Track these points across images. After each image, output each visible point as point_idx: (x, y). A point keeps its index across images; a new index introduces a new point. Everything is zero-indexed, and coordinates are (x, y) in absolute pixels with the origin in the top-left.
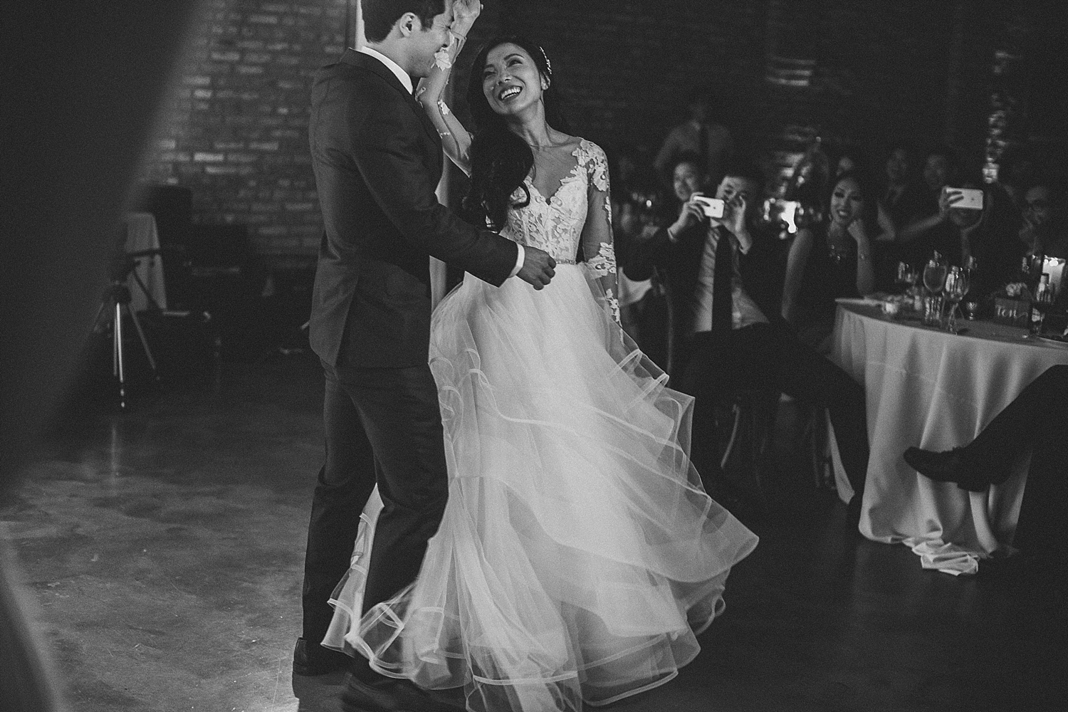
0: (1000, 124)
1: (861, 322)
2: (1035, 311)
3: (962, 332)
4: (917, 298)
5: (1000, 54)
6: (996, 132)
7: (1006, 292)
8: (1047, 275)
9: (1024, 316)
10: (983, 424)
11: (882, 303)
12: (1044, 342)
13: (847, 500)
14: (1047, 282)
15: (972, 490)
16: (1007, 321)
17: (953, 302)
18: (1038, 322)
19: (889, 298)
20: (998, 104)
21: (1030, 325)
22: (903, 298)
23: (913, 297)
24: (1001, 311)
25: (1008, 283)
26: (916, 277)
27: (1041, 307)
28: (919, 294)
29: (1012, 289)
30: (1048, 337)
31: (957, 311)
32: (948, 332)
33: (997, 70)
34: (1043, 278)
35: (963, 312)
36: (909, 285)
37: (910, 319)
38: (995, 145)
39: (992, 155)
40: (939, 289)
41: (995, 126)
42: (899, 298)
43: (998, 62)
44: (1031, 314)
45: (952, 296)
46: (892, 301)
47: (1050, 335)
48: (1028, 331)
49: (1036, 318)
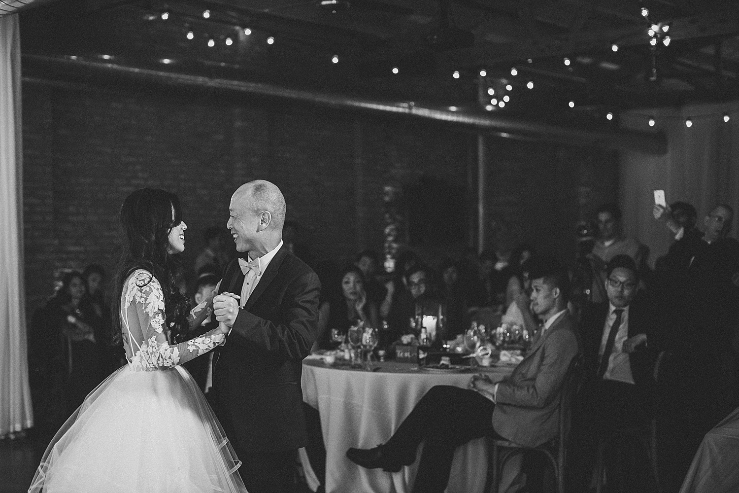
0: (393, 233)
1: (312, 371)
2: (421, 352)
3: (376, 370)
4: (346, 351)
5: (388, 189)
6: (390, 239)
7: (402, 341)
8: (425, 328)
9: (414, 356)
10: (396, 426)
11: (323, 357)
12: (428, 370)
13: (315, 489)
14: (426, 332)
15: (394, 472)
16: (405, 360)
17: (369, 351)
18: (423, 359)
19: (328, 353)
20: (389, 221)
21: (419, 361)
22: (337, 352)
23: (343, 351)
24: (400, 354)
25: (403, 335)
26: (344, 337)
27: (424, 349)
28: (347, 348)
29: (406, 339)
30: (430, 367)
31: (372, 357)
32: (367, 371)
33: (387, 199)
34: (423, 330)
35: (376, 357)
36: (340, 343)
37: (343, 365)
38: (390, 247)
39: (389, 253)
40: (359, 344)
41: (389, 235)
42: (334, 352)
43: (387, 194)
44: (418, 354)
45: (368, 347)
46: (330, 355)
47: (431, 366)
48: (417, 365)
49: (422, 356)
